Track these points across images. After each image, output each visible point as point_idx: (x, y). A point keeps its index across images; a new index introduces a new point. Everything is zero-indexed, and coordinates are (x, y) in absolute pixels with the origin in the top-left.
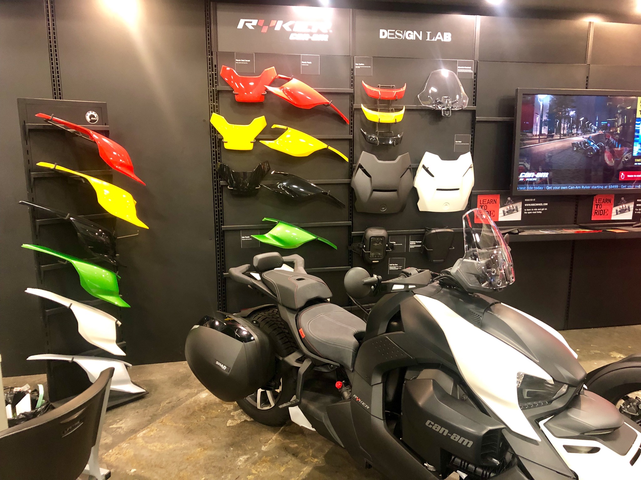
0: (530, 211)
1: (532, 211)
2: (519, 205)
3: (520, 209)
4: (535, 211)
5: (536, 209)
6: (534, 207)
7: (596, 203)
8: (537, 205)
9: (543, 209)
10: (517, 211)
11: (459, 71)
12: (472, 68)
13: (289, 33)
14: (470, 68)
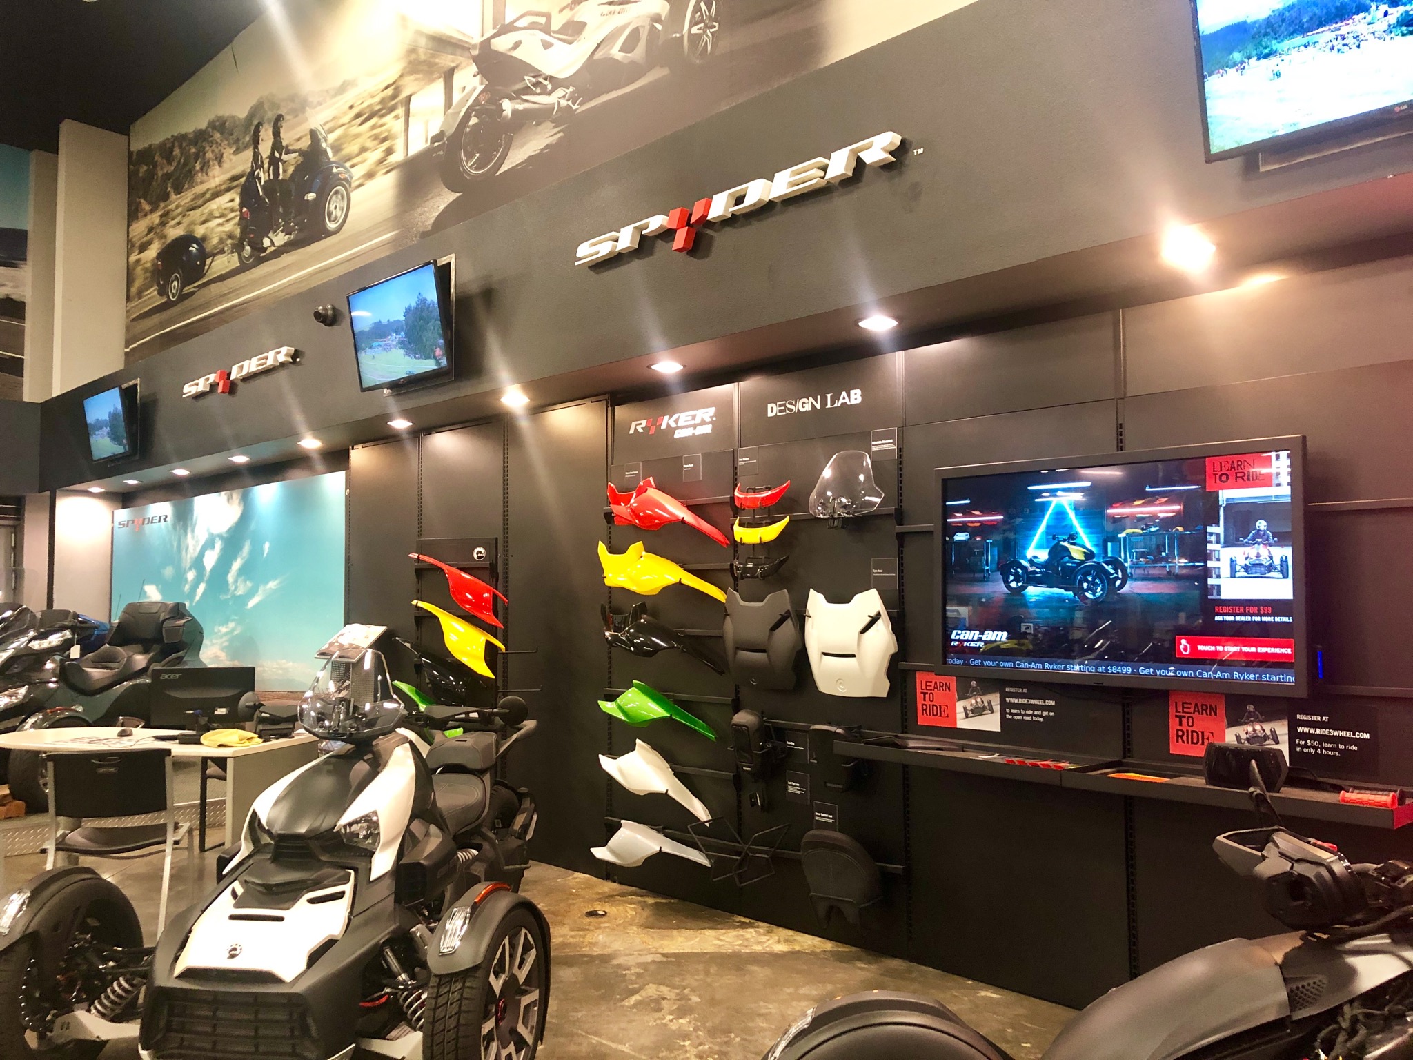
0: (1017, 714)
1: (1023, 715)
2: (995, 699)
3: (997, 708)
4: (1028, 715)
5: (1031, 712)
6: (1026, 707)
7: (1177, 711)
8: (1032, 702)
9: (1045, 714)
10: (992, 712)
11: (874, 449)
12: (894, 441)
13: (673, 431)
14: (891, 441)
